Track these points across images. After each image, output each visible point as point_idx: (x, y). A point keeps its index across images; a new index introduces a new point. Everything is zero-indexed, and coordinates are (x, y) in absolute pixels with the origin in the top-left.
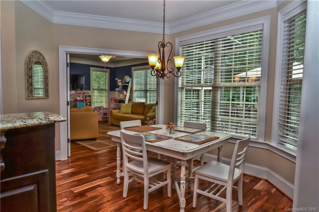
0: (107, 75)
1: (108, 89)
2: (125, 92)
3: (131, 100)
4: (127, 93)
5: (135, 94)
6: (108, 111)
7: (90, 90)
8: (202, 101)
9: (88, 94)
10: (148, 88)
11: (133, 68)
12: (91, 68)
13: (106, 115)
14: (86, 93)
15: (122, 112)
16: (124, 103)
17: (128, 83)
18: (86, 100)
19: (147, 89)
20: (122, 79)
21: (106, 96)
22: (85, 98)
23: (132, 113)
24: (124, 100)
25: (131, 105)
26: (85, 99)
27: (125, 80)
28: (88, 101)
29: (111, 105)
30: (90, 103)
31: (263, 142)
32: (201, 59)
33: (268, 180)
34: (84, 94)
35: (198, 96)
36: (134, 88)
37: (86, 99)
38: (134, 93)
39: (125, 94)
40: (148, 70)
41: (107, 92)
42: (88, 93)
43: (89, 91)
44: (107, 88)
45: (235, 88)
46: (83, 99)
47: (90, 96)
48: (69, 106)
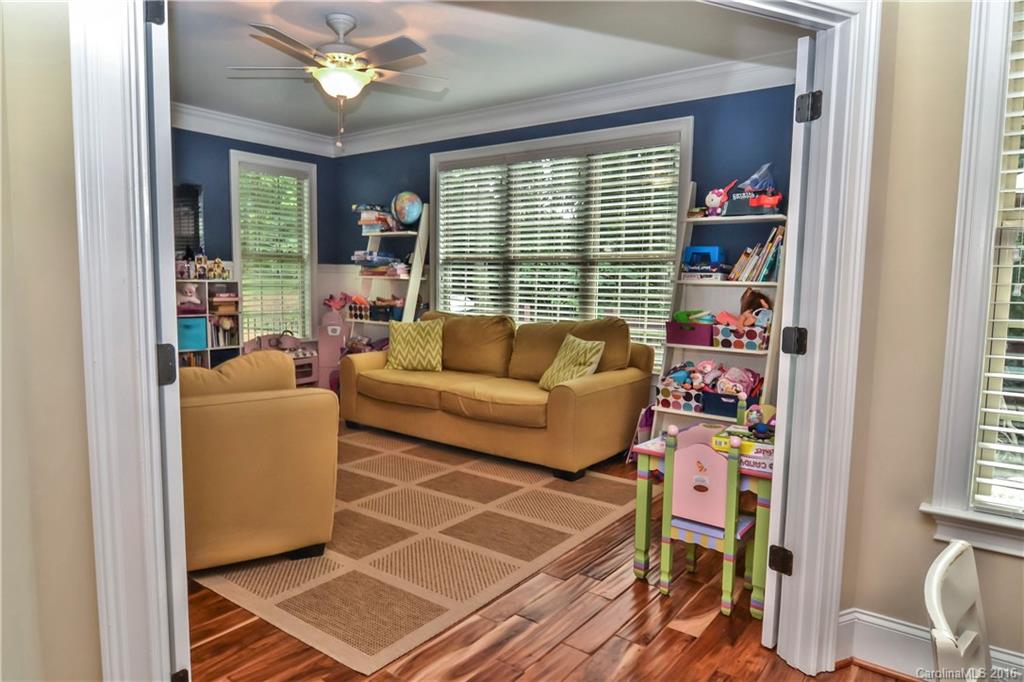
0: (306, 189)
1: (311, 255)
2: (400, 267)
3: (427, 307)
4: (409, 272)
5: (446, 278)
6: (315, 354)
7: (229, 257)
9: (220, 276)
10: (516, 249)
11: (435, 159)
12: (232, 151)
13: (309, 374)
14: (211, 270)
15: (400, 364)
16: (400, 319)
17: (415, 226)
18: (213, 307)
19: (512, 255)
20: (385, 207)
21: (303, 287)
22: (212, 295)
23: (446, 367)
24: (398, 303)
25: (439, 329)
26: (211, 303)
27: (399, 214)
28: (222, 310)
29: (330, 329)
30: (235, 318)
34: (201, 276)
36: (443, 252)
37: (215, 299)
38: (441, 273)
39: (404, 276)
40: (514, 167)
41: (308, 267)
42: (223, 270)
43: (224, 264)
44: (307, 252)
46: (198, 302)
47: (232, 288)
48: (173, 391)
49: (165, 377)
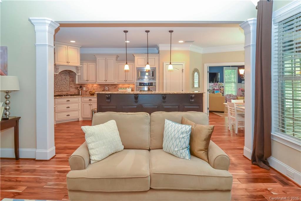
6: (236, 98)
7: (223, 83)
9: (222, 85)
12: (224, 68)
18: (220, 90)
21: (235, 87)
22: (220, 88)
28: (221, 90)
30: (223, 91)
34: (219, 85)
41: (236, 84)
43: (222, 83)
44: (236, 81)
46: (218, 89)
47: (223, 87)
48: (208, 92)
49: (208, 91)
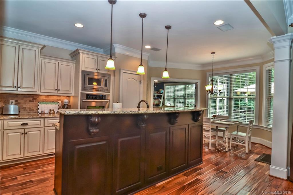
2: (160, 99)
3: (163, 105)
4: (161, 100)
5: (166, 101)
8: (225, 105)
10: (176, 97)
11: (165, 84)
16: (160, 106)
17: (162, 93)
20: (158, 91)
24: (159, 104)
27: (160, 92)
31: (258, 125)
32: (225, 82)
33: (261, 143)
35: (215, 103)
36: (166, 97)
38: (165, 100)
40: (176, 86)
45: (242, 99)
